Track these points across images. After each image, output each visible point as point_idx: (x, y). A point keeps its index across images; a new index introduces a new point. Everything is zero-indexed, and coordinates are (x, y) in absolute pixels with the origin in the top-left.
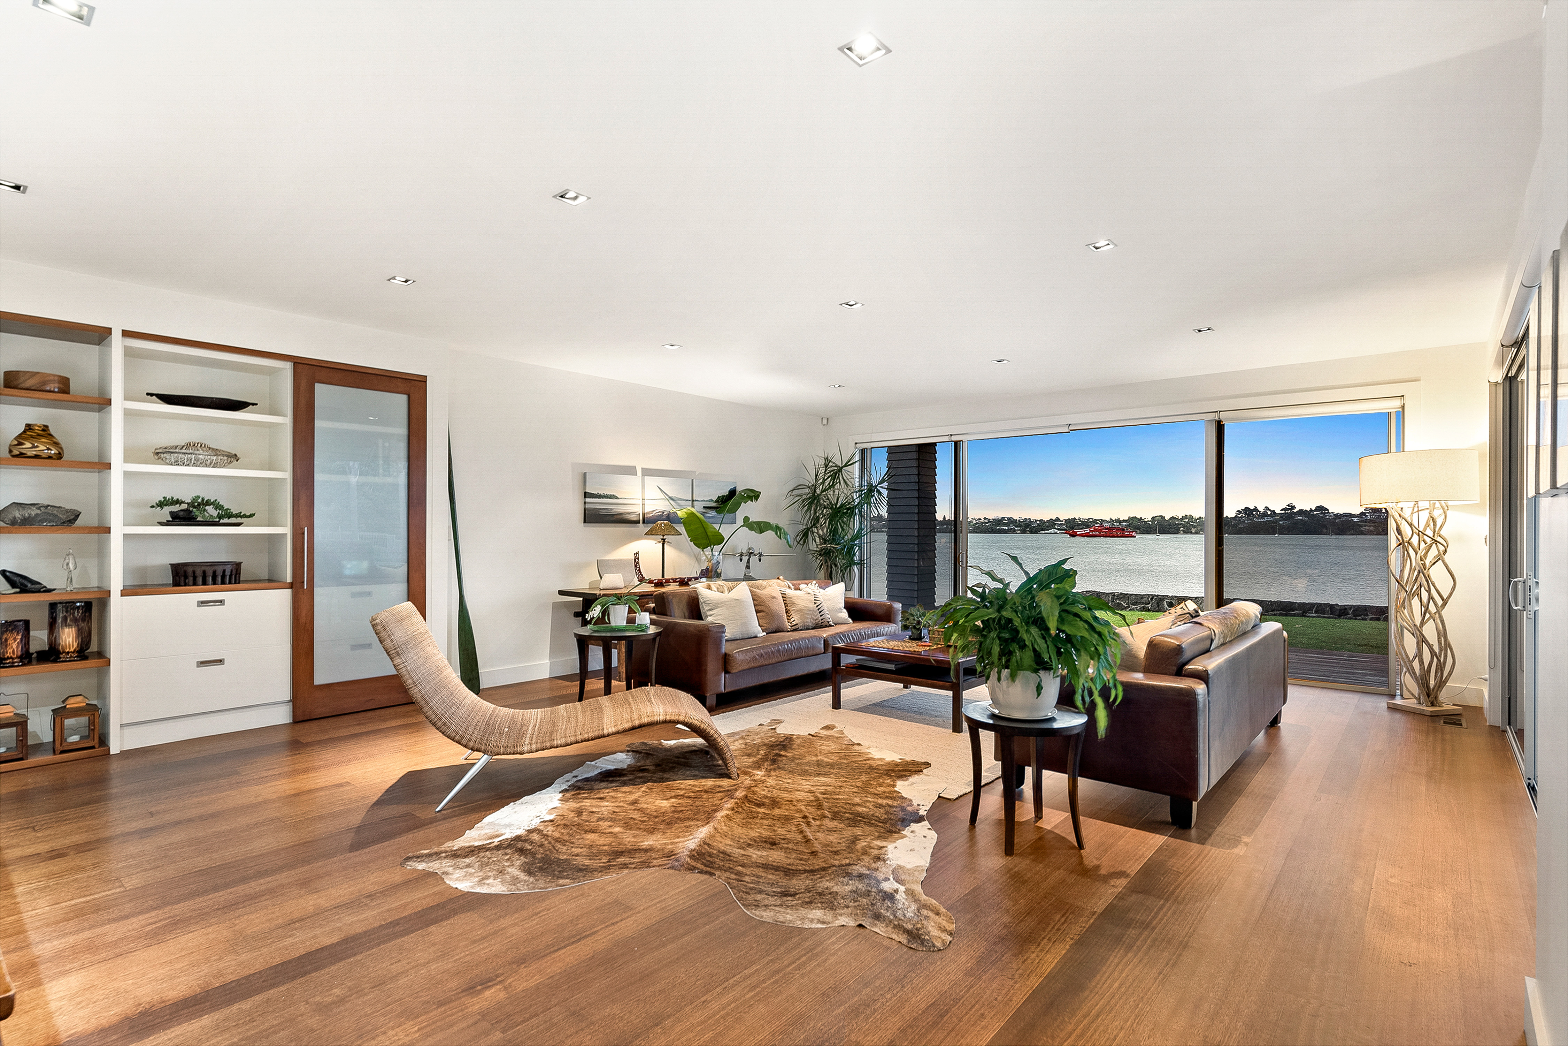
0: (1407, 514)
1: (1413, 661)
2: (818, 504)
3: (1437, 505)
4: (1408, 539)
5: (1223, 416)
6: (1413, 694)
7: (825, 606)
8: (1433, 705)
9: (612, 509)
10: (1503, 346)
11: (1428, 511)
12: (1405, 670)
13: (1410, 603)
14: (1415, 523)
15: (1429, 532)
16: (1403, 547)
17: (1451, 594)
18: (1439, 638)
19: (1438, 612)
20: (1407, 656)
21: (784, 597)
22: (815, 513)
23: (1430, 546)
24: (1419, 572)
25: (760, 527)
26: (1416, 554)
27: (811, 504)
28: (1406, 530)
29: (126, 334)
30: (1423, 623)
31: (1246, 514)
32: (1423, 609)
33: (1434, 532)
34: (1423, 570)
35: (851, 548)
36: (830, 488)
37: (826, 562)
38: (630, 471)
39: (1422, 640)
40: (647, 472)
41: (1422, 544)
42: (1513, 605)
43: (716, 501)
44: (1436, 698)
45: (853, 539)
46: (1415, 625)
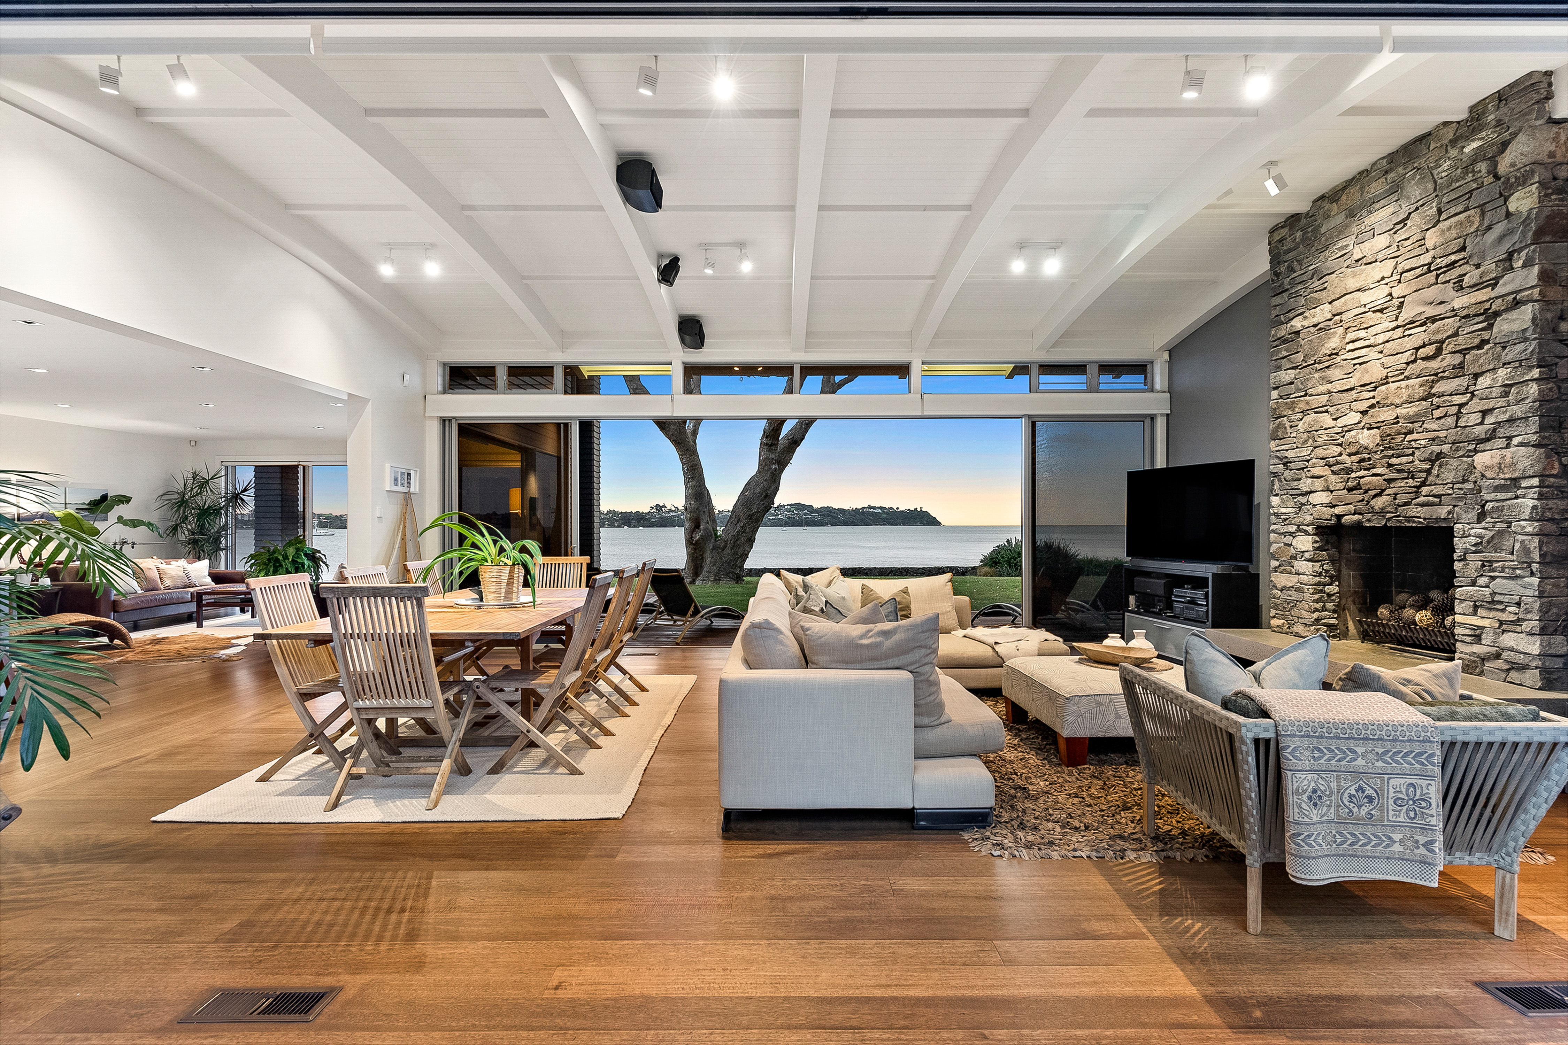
2: (187, 506)
7: (193, 575)
21: (158, 569)
22: (184, 513)
25: (134, 524)
27: (180, 506)
35: (220, 536)
36: (197, 494)
37: (194, 549)
43: (89, 504)
45: (219, 532)
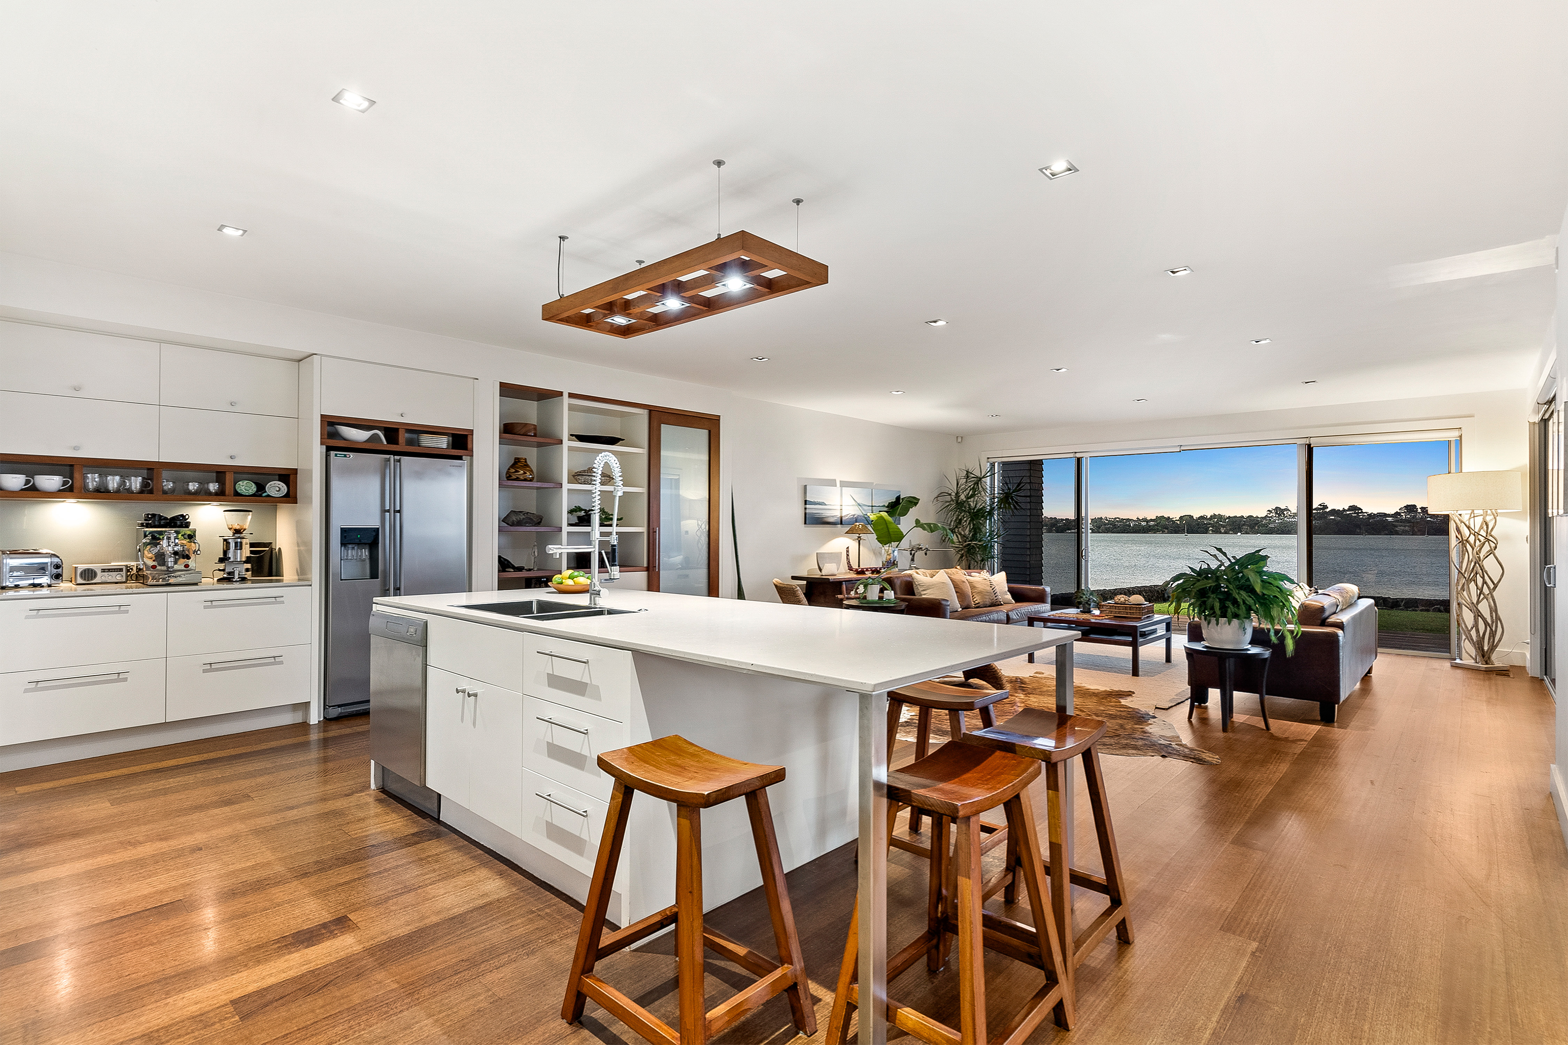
0: (1465, 518)
1: (1470, 631)
2: (960, 509)
3: (1489, 512)
4: (1466, 539)
5: (1313, 442)
6: (1471, 656)
7: (997, 589)
8: (1487, 664)
9: (822, 513)
10: (1538, 403)
11: (1482, 517)
12: (1464, 637)
13: (1469, 587)
14: (1472, 527)
15: (1483, 533)
16: (1462, 545)
17: (1500, 580)
18: (1491, 613)
19: (1491, 593)
20: (1466, 627)
21: (968, 581)
22: (960, 515)
23: (1484, 543)
24: (1475, 563)
25: (928, 527)
26: (1473, 550)
27: (956, 508)
28: (1466, 532)
29: (571, 395)
30: (1478, 602)
31: (1276, 513)
32: (1479, 591)
33: (1487, 533)
34: (1478, 561)
35: (991, 545)
36: (970, 496)
38: (832, 483)
39: (1478, 615)
40: (844, 484)
41: (1477, 542)
42: (1547, 583)
43: (887, 507)
44: (1489, 658)
46: (1473, 603)
